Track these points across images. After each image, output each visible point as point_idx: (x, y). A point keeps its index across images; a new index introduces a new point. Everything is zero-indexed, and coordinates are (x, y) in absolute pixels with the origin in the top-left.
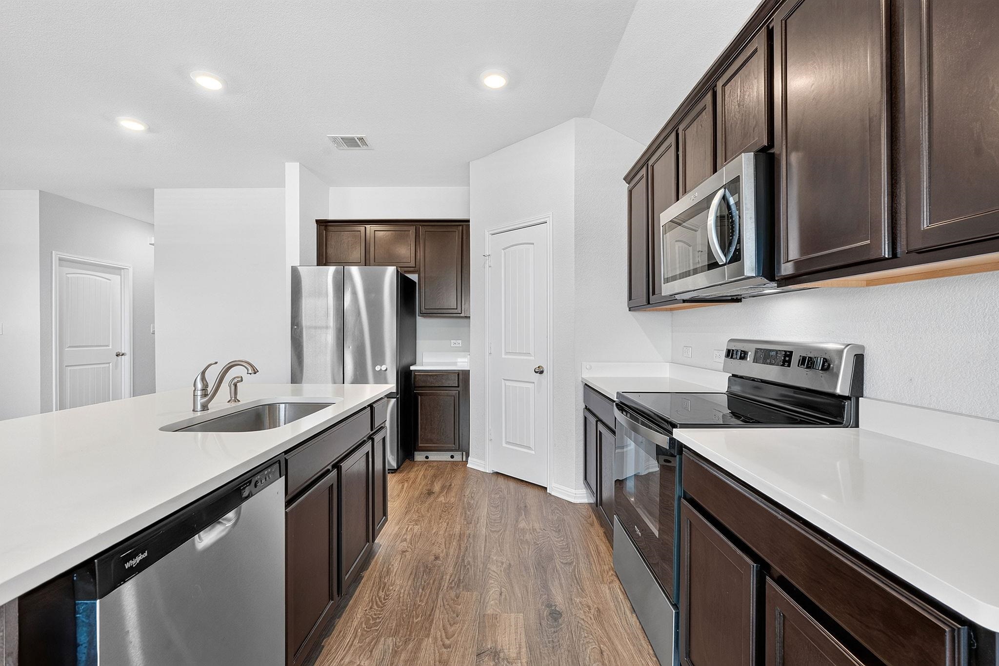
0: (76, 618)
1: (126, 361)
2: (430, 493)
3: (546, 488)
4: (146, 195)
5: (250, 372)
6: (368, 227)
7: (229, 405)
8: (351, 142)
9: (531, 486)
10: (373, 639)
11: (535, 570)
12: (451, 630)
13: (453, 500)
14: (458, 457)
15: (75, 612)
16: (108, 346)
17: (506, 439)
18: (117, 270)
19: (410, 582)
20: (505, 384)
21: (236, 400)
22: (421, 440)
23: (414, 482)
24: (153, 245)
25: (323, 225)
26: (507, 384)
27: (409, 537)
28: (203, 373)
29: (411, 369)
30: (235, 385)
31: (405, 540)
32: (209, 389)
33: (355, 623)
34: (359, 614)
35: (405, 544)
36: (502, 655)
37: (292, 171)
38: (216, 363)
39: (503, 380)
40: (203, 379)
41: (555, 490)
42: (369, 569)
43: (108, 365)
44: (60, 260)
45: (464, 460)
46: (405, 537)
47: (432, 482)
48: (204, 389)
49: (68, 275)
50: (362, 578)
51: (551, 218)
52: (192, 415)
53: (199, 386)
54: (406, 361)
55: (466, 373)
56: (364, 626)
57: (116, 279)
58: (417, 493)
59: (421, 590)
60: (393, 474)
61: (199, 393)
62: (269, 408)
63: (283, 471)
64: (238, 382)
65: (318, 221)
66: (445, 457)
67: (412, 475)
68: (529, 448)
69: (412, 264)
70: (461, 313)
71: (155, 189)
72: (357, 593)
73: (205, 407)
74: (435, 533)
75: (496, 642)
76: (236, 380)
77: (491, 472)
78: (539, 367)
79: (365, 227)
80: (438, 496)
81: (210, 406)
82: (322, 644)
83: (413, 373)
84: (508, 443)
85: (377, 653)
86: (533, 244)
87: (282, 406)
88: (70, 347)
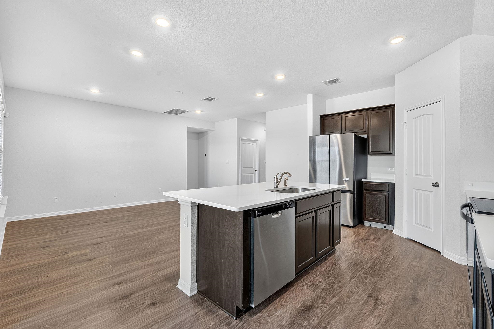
0: (251, 221)
1: (257, 173)
2: (367, 239)
3: (440, 252)
4: (263, 114)
5: (289, 176)
6: (342, 115)
7: (284, 187)
8: (333, 82)
9: (430, 249)
10: (327, 277)
11: (413, 282)
12: (359, 285)
13: (378, 244)
14: (388, 227)
15: (251, 220)
16: (253, 168)
17: (415, 222)
18: (255, 141)
19: (347, 266)
20: (415, 191)
21: (286, 185)
22: (367, 215)
23: (360, 233)
24: (265, 131)
25: (323, 117)
26: (416, 192)
27: (351, 252)
28: (277, 176)
29: (362, 181)
30: (286, 180)
31: (349, 253)
32: (278, 181)
33: (322, 270)
34: (324, 268)
35: (349, 254)
36: (379, 300)
37: (310, 97)
38: (280, 173)
39: (414, 189)
40: (277, 177)
41: (446, 254)
42: (331, 257)
43: (252, 174)
44: (242, 139)
45: (392, 230)
46: (349, 251)
47: (370, 236)
48: (277, 181)
49: (243, 144)
50: (328, 259)
51: (444, 98)
52: (273, 188)
53: (276, 180)
54: (359, 177)
55: (393, 185)
56: (325, 272)
57: (255, 144)
58: (361, 238)
59: (350, 270)
60: (351, 228)
61: (275, 182)
62: (296, 190)
63: (295, 205)
64: (287, 179)
65: (320, 116)
66: (380, 226)
67: (361, 230)
68: (430, 228)
69: (364, 130)
70: (392, 153)
71: (266, 112)
72: (325, 262)
73: (277, 187)
74: (364, 254)
75: (379, 296)
76: (286, 179)
77: (406, 238)
78: (436, 183)
79: (341, 116)
80: (371, 241)
81: (278, 186)
82: (310, 272)
83: (363, 183)
84: (416, 223)
85: (327, 280)
86: (432, 114)
87: (300, 189)
88: (243, 168)
